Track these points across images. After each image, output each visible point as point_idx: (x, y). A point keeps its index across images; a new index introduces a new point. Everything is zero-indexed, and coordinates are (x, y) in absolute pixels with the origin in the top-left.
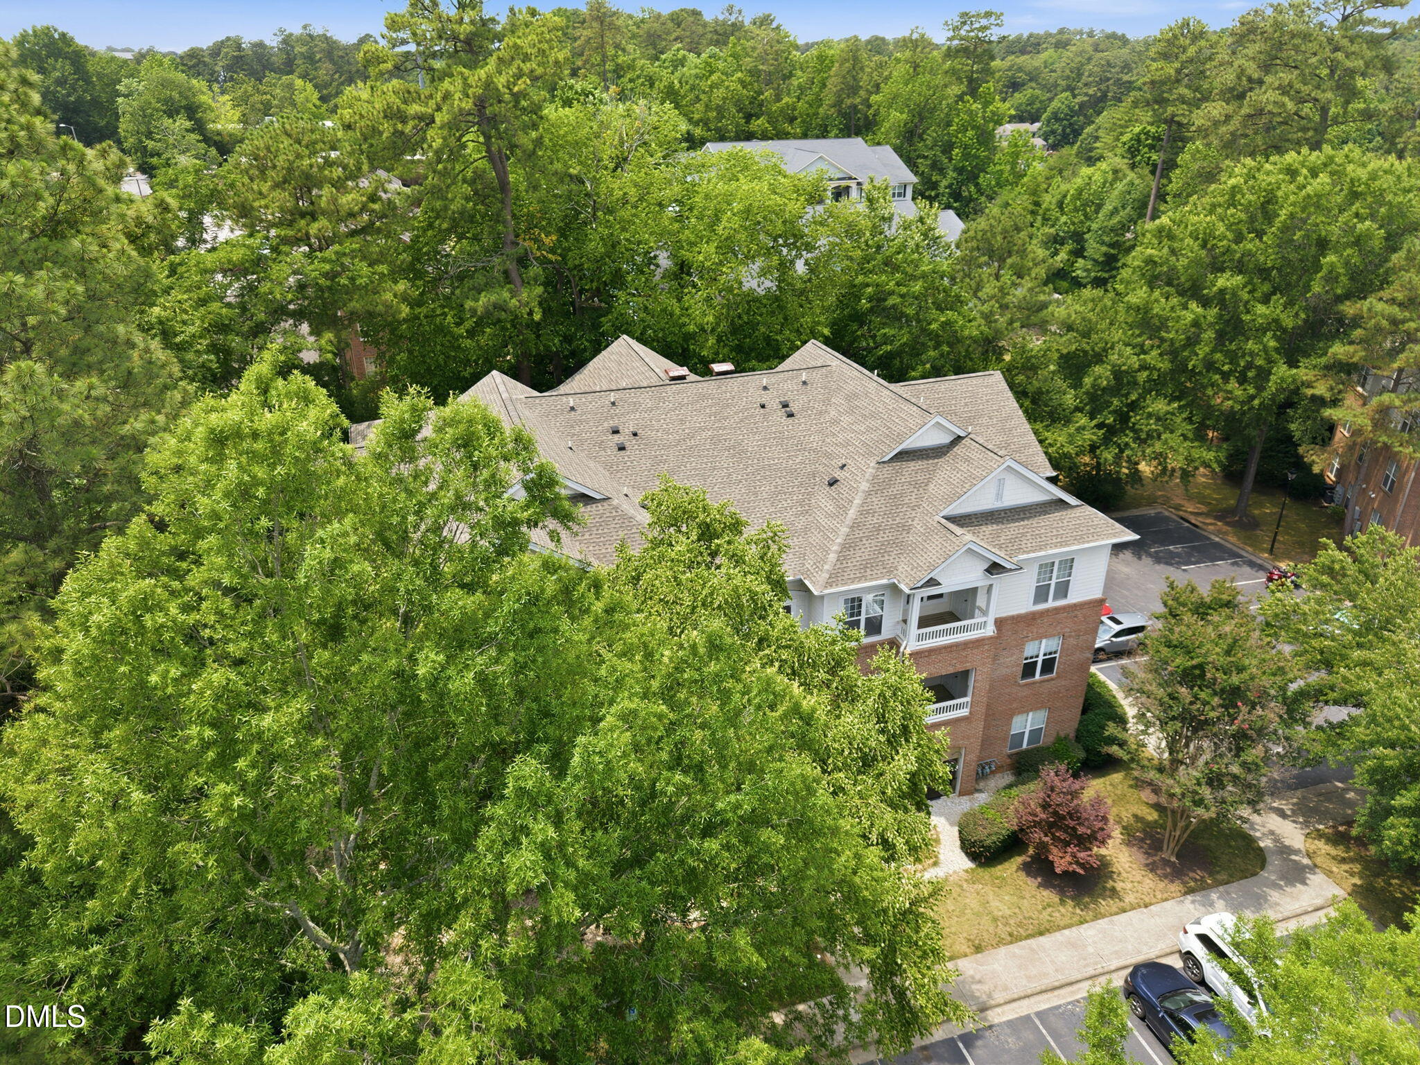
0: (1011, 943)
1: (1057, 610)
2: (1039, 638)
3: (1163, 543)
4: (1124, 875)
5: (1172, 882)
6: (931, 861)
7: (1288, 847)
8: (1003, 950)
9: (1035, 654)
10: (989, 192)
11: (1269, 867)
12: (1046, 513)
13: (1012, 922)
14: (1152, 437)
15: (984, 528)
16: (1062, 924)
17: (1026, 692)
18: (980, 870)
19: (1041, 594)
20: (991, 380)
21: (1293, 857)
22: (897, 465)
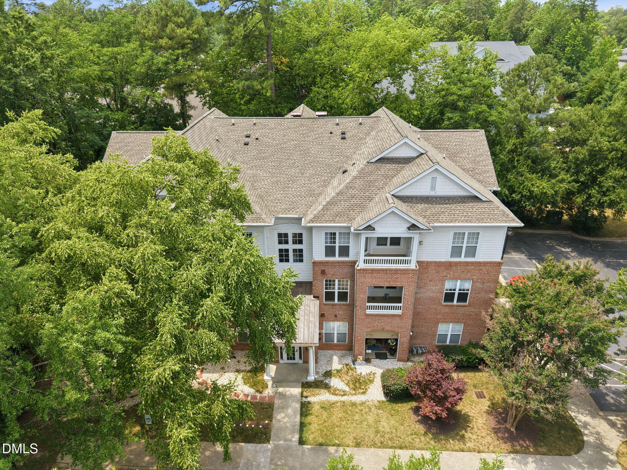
0: (380, 447)
1: (467, 263)
2: (456, 279)
3: (617, 258)
4: (476, 430)
5: (505, 443)
6: (362, 391)
7: (604, 446)
8: (372, 449)
9: (453, 288)
10: (584, 70)
11: (582, 454)
12: (463, 202)
13: (387, 436)
14: (610, 191)
15: (419, 205)
16: (418, 446)
17: (447, 310)
18: (387, 403)
19: (456, 251)
20: (476, 134)
21: (605, 453)
22: (379, 165)
